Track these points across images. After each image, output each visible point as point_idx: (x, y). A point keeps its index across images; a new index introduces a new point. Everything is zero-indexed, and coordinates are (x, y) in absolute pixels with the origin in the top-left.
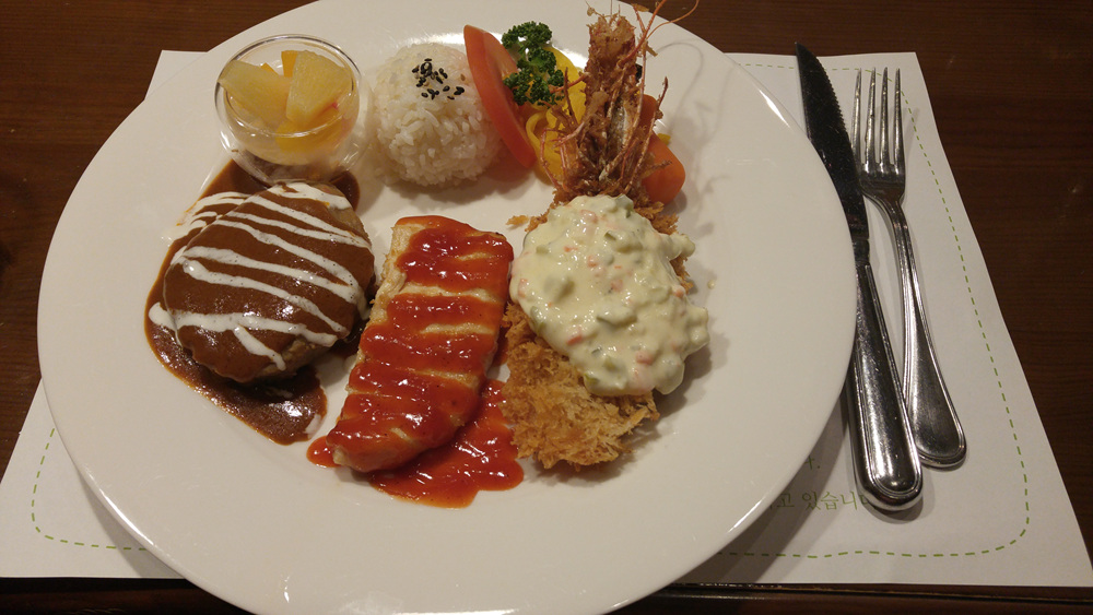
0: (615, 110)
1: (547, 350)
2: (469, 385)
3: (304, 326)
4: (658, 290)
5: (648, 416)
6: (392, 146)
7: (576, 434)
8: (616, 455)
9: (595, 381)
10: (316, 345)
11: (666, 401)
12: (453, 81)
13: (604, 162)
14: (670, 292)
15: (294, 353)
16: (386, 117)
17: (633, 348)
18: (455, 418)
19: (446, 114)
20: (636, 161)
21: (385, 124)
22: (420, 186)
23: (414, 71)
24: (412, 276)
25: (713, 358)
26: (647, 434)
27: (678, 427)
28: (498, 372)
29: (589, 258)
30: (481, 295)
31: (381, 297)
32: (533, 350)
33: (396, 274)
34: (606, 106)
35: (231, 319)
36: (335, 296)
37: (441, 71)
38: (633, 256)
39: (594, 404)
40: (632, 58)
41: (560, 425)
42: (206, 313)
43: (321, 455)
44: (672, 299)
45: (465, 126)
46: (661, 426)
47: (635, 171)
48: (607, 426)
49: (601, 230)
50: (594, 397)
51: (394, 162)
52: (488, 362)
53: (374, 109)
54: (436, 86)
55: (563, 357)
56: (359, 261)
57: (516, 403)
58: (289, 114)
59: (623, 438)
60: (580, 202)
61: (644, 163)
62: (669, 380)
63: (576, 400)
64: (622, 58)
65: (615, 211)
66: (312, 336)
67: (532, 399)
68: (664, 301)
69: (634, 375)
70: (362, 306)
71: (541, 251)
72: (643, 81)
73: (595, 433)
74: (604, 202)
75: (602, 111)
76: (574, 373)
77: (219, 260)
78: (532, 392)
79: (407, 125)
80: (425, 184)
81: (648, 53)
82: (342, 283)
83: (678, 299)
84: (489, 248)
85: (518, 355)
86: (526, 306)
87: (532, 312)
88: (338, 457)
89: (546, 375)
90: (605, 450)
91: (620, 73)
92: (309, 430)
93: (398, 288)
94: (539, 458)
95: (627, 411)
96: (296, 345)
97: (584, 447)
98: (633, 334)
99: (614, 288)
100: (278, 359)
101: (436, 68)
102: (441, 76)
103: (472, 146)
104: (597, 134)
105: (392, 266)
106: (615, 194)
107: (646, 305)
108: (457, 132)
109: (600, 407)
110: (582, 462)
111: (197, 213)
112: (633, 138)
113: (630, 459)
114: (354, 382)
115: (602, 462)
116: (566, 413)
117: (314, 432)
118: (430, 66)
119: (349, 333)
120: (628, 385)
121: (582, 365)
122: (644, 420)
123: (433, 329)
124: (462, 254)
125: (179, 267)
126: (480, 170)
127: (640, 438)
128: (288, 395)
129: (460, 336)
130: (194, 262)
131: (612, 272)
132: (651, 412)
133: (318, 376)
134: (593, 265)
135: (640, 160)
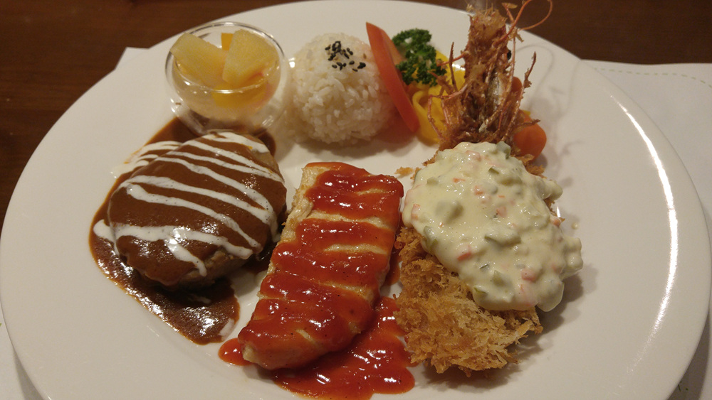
0: (492, 78)
1: (438, 266)
2: (365, 297)
3: (225, 239)
4: (538, 217)
5: (533, 329)
6: (305, 109)
7: (467, 342)
8: (506, 363)
9: (483, 294)
10: (235, 256)
11: (547, 318)
12: (357, 57)
13: (483, 118)
14: (548, 221)
15: (214, 262)
16: (302, 86)
17: (518, 267)
18: (353, 326)
19: (350, 83)
20: (510, 119)
21: (300, 91)
22: (325, 143)
23: (327, 49)
24: (318, 206)
25: (584, 285)
26: (530, 348)
27: (557, 343)
28: (389, 291)
29: (476, 187)
30: (376, 222)
31: (292, 220)
32: (425, 265)
33: (305, 202)
34: (484, 75)
35: (163, 231)
36: (253, 217)
37: (348, 50)
38: (515, 188)
39: (483, 316)
40: (504, 41)
41: (452, 332)
42: (142, 226)
43: (232, 354)
44: (551, 226)
45: (365, 93)
46: (542, 341)
47: (510, 125)
48: (495, 337)
49: (486, 166)
50: (483, 310)
51: (304, 123)
52: (381, 280)
53: (292, 80)
54: (343, 60)
55: (452, 273)
56: (274, 191)
57: (410, 313)
58: (225, 77)
59: (511, 347)
60: (463, 146)
61: (517, 121)
62: (551, 297)
63: (466, 312)
64: (497, 40)
65: (495, 153)
66: (231, 248)
67: (425, 310)
68: (543, 227)
69: (518, 290)
70: (274, 228)
71: (432, 182)
72: (514, 59)
73: (485, 342)
74: (485, 147)
75: (481, 77)
76: (463, 287)
77: (158, 185)
78: (424, 303)
79: (318, 91)
80: (328, 142)
81: (516, 38)
82: (260, 207)
83: (555, 227)
84: (385, 186)
85: (410, 270)
86: (420, 227)
87: (425, 231)
88: (248, 354)
89: (437, 289)
90: (495, 357)
91: (495, 52)
92: (223, 332)
93: (306, 214)
94: (432, 363)
95: (512, 324)
96: (217, 254)
97: (475, 354)
98: (518, 253)
99: (499, 213)
100: (201, 266)
101: (344, 47)
102: (348, 53)
103: (369, 110)
104: (478, 95)
105: (301, 196)
106: (495, 142)
107: (529, 229)
108: (358, 98)
109: (487, 319)
110: (473, 368)
111: (142, 155)
112: (507, 100)
113: (515, 369)
114: (265, 289)
115: (492, 368)
116: (457, 322)
117: (227, 335)
118: (340, 46)
119: (262, 249)
120: (514, 299)
121: (471, 279)
122: (529, 333)
123: (336, 248)
124: (360, 190)
125: (124, 189)
126: (374, 132)
127: (522, 352)
128: (207, 301)
129: (359, 254)
130: (136, 186)
131: (496, 200)
132: (536, 325)
133: (233, 287)
134: (480, 193)
135: (514, 118)
